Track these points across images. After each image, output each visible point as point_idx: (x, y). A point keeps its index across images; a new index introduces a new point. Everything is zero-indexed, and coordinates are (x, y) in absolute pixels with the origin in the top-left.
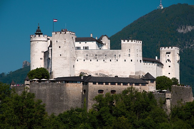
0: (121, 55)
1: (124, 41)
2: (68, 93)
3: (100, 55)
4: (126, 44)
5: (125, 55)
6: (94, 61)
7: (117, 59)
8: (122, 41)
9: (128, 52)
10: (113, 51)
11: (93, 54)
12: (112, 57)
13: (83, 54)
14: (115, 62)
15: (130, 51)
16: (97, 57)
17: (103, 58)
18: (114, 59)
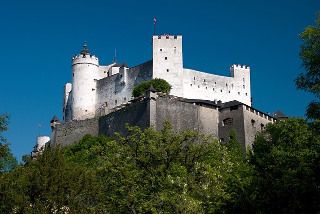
0: (234, 85)
1: (237, 66)
2: (203, 121)
3: (209, 82)
4: (239, 70)
5: (239, 85)
6: (203, 88)
7: (229, 89)
8: (235, 66)
9: (243, 82)
10: (224, 79)
11: (201, 78)
12: (223, 87)
13: (190, 75)
14: (227, 93)
15: (244, 81)
16: (207, 83)
17: (213, 86)
18: (226, 89)
